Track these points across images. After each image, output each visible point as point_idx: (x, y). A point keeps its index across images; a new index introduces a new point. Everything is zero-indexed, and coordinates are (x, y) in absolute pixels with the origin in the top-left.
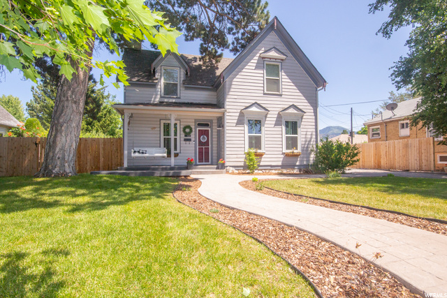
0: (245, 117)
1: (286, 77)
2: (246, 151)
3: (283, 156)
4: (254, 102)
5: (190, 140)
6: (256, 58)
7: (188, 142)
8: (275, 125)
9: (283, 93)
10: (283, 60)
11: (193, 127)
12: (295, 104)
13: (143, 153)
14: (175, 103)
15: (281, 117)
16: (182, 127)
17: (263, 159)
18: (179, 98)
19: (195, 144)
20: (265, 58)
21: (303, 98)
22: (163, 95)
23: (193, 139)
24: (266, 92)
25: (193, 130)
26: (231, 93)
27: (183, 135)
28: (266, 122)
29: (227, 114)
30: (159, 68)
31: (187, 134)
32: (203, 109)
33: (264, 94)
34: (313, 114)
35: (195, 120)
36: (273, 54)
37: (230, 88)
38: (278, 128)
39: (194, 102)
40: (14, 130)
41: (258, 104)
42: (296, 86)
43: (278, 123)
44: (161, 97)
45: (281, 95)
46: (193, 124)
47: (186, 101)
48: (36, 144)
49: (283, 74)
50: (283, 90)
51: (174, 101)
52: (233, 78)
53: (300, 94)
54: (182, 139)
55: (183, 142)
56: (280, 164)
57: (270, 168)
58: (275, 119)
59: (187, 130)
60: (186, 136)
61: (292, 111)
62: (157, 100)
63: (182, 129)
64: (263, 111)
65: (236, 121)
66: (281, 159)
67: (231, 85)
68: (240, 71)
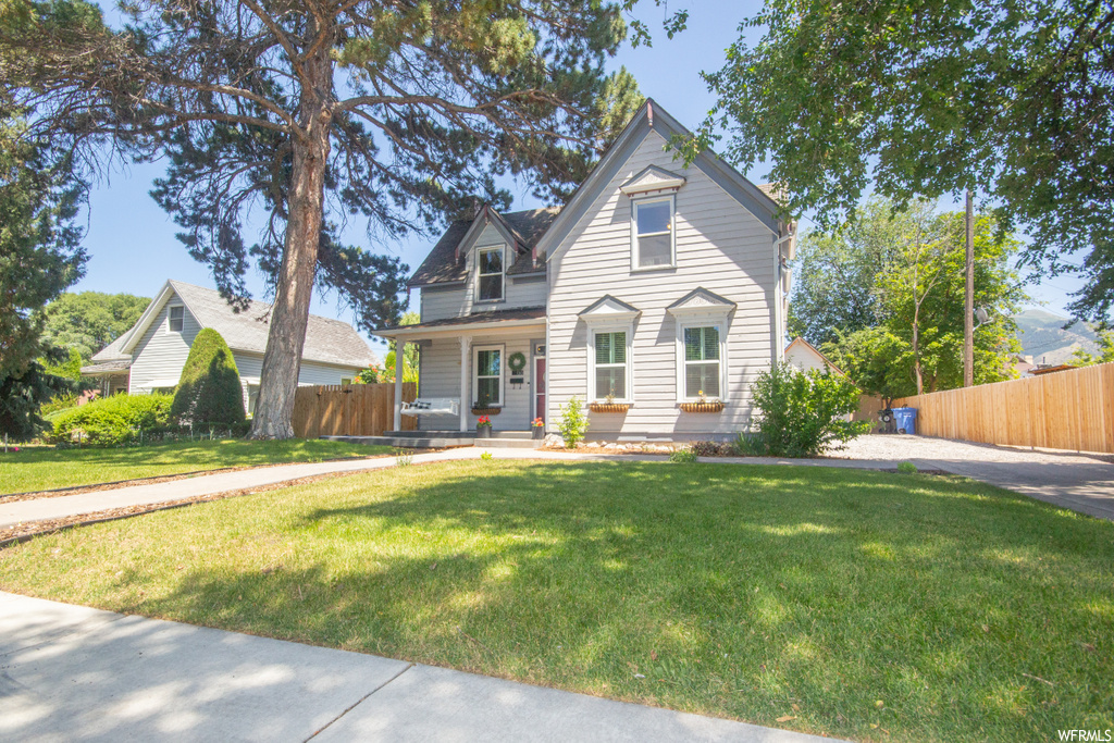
0: (590, 327)
1: (687, 225)
2: (590, 402)
3: (677, 412)
4: (602, 294)
5: (520, 381)
6: (615, 198)
7: (517, 385)
8: (660, 340)
9: (679, 264)
10: (678, 188)
11: (527, 355)
12: (705, 286)
13: (421, 407)
14: (497, 312)
15: (674, 321)
16: (508, 356)
17: (627, 420)
18: (504, 302)
19: (532, 389)
20: (633, 194)
21: (734, 267)
22: (477, 300)
23: (527, 379)
24: (636, 267)
25: (528, 361)
26: (560, 283)
27: (509, 373)
28: (637, 336)
29: (552, 327)
30: (471, 252)
31: (517, 370)
32: (504, 322)
33: (632, 273)
34: (764, 304)
35: (531, 340)
36: (651, 180)
37: (558, 273)
38: (666, 348)
39: (530, 305)
40: (365, 372)
41: (613, 299)
42: (712, 241)
43: (666, 335)
44: (475, 304)
45: (674, 270)
46: (528, 349)
47: (515, 306)
48: (319, 395)
49: (679, 219)
50: (679, 256)
51: (494, 308)
52: (566, 252)
53: (727, 259)
54: (508, 380)
55: (509, 385)
56: (670, 429)
57: (645, 438)
58: (658, 327)
59: (517, 362)
60: (514, 373)
61: (698, 303)
62: (469, 310)
63: (507, 361)
64: (625, 311)
65: (569, 340)
66: (674, 420)
67: (560, 265)
68: (580, 235)
